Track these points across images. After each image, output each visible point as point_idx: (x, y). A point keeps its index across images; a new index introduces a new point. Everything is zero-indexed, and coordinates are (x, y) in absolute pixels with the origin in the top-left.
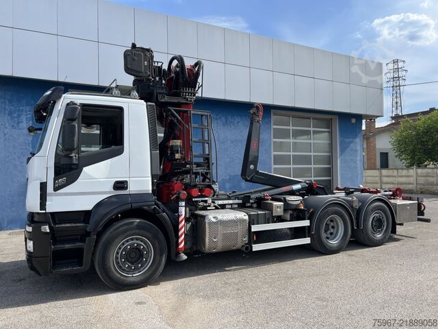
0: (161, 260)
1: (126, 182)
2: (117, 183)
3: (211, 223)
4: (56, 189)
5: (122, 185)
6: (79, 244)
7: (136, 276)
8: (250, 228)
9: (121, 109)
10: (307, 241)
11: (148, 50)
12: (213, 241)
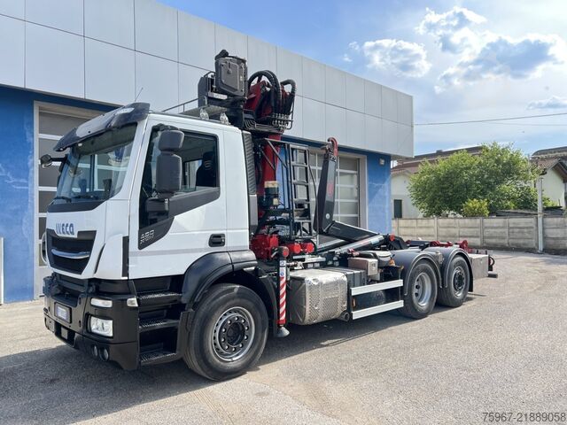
0: (263, 337)
1: (224, 235)
2: (214, 236)
3: (312, 287)
4: (141, 246)
5: (217, 240)
6: (171, 322)
7: (236, 360)
8: (349, 292)
9: (215, 138)
10: (399, 304)
11: (244, 61)
12: (314, 310)
